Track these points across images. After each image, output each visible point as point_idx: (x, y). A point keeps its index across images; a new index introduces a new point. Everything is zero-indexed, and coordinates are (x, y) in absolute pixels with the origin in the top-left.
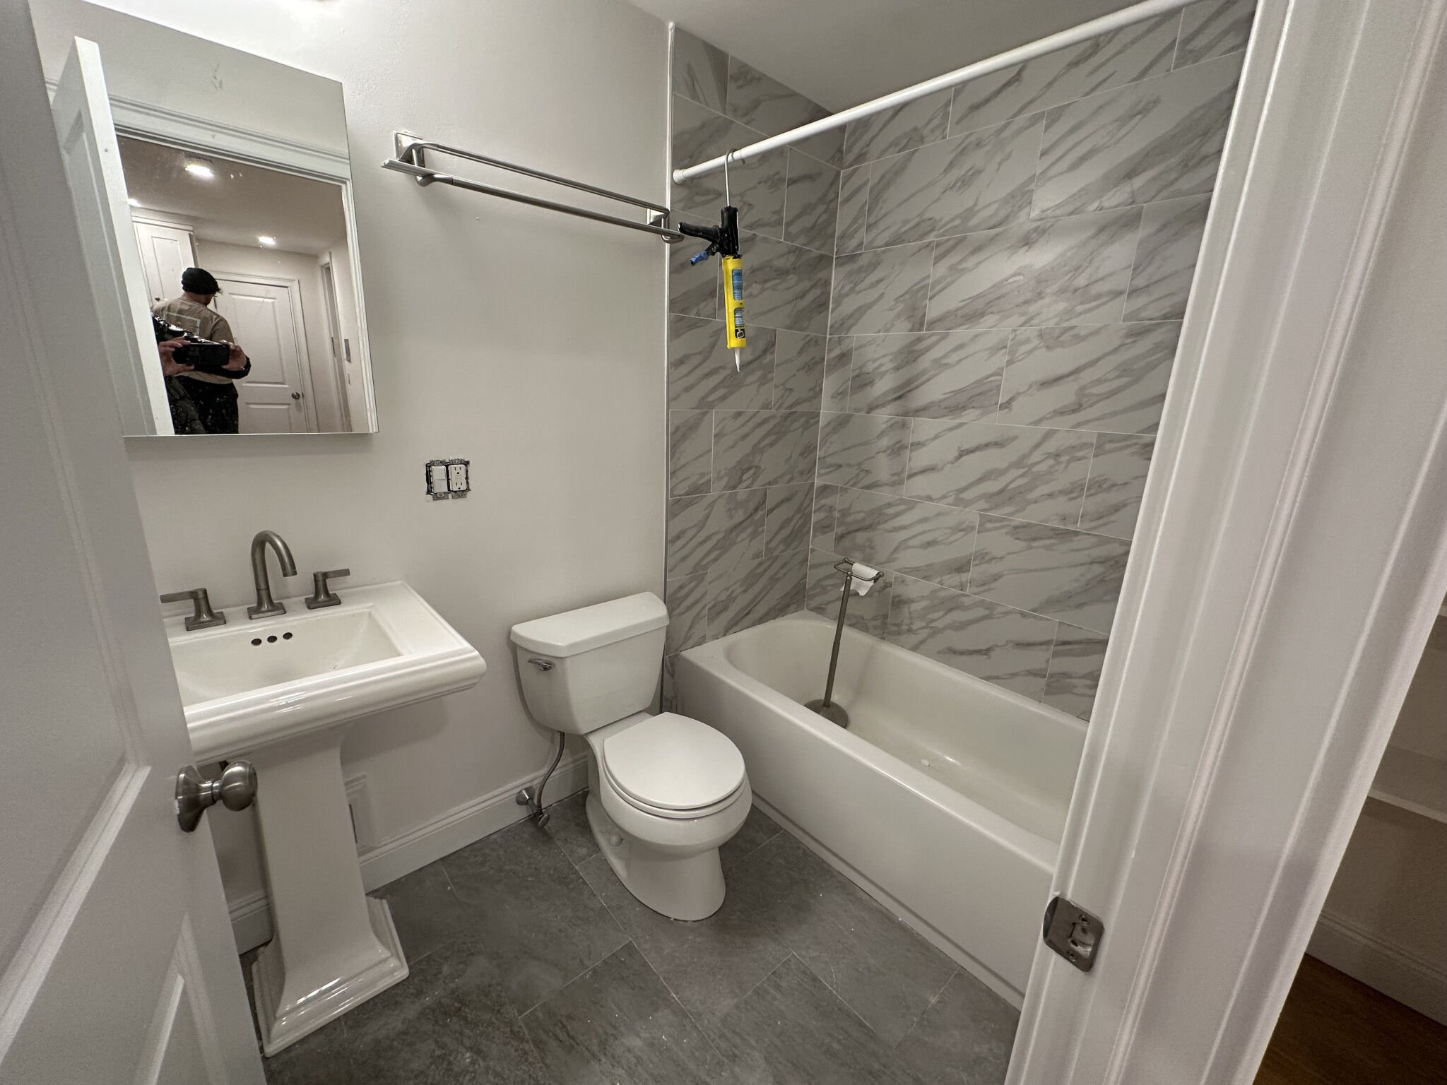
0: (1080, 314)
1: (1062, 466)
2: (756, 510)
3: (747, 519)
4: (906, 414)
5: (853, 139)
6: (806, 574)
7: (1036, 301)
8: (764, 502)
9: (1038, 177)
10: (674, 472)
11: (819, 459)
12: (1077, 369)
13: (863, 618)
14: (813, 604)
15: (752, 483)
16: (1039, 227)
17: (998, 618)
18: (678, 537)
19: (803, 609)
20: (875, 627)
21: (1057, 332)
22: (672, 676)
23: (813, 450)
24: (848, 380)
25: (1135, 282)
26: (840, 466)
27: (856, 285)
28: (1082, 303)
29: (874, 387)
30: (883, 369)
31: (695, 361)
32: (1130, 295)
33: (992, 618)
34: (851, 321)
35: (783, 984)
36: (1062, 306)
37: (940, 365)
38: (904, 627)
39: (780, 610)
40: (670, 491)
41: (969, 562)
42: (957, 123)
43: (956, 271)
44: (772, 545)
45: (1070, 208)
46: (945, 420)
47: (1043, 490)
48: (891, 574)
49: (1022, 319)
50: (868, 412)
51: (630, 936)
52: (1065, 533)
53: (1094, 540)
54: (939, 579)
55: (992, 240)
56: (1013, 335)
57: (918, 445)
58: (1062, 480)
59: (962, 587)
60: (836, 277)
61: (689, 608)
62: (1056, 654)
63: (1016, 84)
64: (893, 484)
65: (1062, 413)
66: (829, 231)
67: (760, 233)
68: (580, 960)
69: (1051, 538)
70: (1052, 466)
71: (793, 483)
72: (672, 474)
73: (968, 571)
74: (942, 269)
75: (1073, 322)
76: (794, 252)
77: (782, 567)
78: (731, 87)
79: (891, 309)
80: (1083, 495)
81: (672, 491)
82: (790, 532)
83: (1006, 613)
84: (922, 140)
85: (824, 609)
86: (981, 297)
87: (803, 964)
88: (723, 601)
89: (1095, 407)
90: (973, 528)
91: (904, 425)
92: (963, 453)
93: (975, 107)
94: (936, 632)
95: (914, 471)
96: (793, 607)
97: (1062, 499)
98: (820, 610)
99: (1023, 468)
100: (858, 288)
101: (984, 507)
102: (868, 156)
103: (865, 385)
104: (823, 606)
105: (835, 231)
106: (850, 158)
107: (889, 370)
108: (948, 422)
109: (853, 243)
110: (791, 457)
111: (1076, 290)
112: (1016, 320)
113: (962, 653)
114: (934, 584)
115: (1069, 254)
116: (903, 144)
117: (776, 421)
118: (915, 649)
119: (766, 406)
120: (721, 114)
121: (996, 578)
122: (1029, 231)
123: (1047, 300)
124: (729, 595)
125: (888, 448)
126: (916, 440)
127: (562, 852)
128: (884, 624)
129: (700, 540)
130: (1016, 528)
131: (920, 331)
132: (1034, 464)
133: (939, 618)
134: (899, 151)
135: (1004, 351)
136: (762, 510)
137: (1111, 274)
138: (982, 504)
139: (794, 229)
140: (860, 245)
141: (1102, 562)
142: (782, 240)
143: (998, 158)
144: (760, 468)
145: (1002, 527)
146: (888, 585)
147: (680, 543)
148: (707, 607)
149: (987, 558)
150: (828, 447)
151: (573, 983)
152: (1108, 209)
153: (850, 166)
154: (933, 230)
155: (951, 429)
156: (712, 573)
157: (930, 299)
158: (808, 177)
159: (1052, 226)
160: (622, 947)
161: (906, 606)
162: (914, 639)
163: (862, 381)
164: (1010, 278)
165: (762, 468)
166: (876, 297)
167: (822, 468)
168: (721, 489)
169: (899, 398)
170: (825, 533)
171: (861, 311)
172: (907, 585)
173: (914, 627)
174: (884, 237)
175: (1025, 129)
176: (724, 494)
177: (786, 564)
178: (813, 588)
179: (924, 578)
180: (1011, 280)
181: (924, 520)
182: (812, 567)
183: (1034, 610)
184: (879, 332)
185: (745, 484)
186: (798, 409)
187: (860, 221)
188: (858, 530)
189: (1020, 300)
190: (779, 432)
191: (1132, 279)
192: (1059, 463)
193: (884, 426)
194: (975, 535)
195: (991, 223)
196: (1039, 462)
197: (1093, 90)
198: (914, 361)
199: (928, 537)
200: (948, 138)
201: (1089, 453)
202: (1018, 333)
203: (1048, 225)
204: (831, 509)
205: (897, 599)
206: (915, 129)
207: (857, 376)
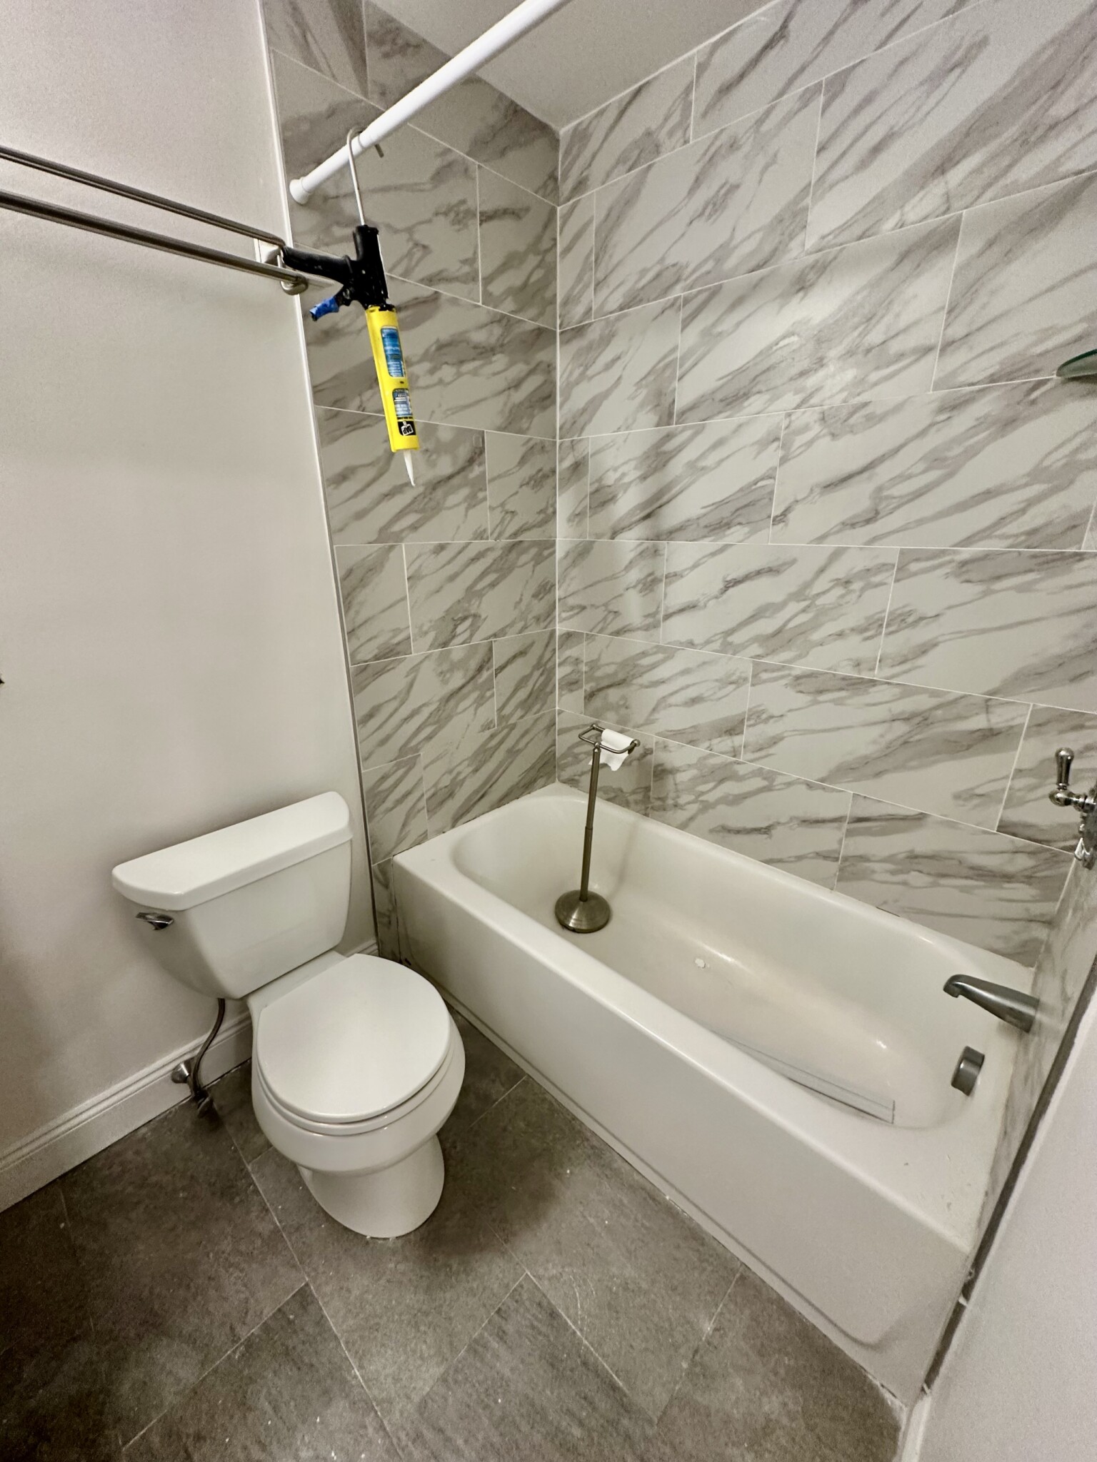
0: (876, 384)
1: (854, 596)
2: (480, 669)
3: (468, 682)
4: (658, 537)
5: (569, 160)
6: (555, 740)
7: (816, 370)
8: (490, 659)
9: (815, 185)
10: (353, 630)
11: (560, 600)
12: (872, 463)
13: (622, 791)
14: (566, 774)
15: (471, 636)
16: (817, 261)
17: (779, 790)
18: (370, 716)
19: (554, 782)
20: (636, 802)
21: (845, 413)
22: (386, 886)
23: (550, 589)
24: (586, 497)
25: (950, 331)
26: (584, 608)
27: (587, 369)
28: (877, 368)
29: (617, 504)
30: (626, 480)
31: (365, 475)
32: (943, 350)
33: (772, 790)
34: (586, 417)
35: (510, 1328)
36: (850, 374)
37: (696, 469)
38: (670, 802)
39: (525, 786)
40: (350, 657)
41: (742, 722)
42: (704, 115)
43: (711, 337)
44: (507, 711)
45: (857, 230)
46: (706, 542)
47: (830, 628)
48: (650, 737)
49: (797, 399)
50: (613, 538)
51: (309, 1276)
52: (859, 683)
53: (897, 691)
54: (707, 744)
55: (756, 286)
56: (788, 420)
57: (673, 577)
58: (854, 616)
59: (735, 753)
60: (562, 358)
61: (399, 802)
62: (850, 833)
63: (782, 42)
64: (647, 628)
65: (853, 525)
66: (548, 294)
67: (445, 291)
68: (231, 1328)
69: (841, 689)
70: (842, 596)
71: (526, 633)
72: (350, 633)
73: (742, 733)
74: (691, 336)
75: (864, 397)
76: (499, 321)
77: (523, 736)
78: (371, 54)
79: (632, 398)
80: (881, 633)
81: (353, 655)
82: (528, 693)
83: (789, 784)
84: (657, 150)
85: (577, 781)
86: (744, 371)
87: (539, 1289)
88: (446, 787)
89: (896, 514)
90: (745, 679)
91: (656, 552)
92: (730, 584)
93: (726, 89)
94: (706, 807)
95: (671, 611)
96: (541, 782)
97: (855, 639)
98: (572, 782)
99: (804, 600)
100: (589, 373)
101: (758, 653)
102: (589, 183)
103: (604, 504)
104: (577, 778)
105: (555, 295)
106: (566, 187)
107: (635, 480)
108: (709, 544)
109: (579, 310)
110: (521, 600)
111: (868, 351)
112: (790, 400)
113: (738, 832)
114: (702, 750)
115: (859, 297)
116: (634, 158)
117: (497, 553)
118: (683, 826)
119: (480, 535)
120: (360, 97)
121: (775, 741)
122: (803, 272)
123: (831, 368)
124: (455, 778)
125: (639, 582)
126: (672, 570)
127: (232, 1145)
128: (647, 798)
129: (404, 716)
130: (798, 678)
131: (669, 425)
132: (818, 595)
133: (710, 791)
134: (630, 170)
135: (775, 444)
136: (488, 669)
137: (916, 323)
138: (755, 649)
139: (497, 288)
140: (588, 312)
141: (907, 719)
142: (480, 304)
143: (761, 161)
144: (480, 616)
145: (782, 677)
146: (648, 752)
147: (374, 723)
148: (426, 797)
149: (764, 716)
150: (569, 585)
151: (215, 1371)
152: (912, 223)
153: (569, 200)
154: (678, 281)
155: (713, 554)
156: (426, 754)
157: (680, 379)
158: (513, 213)
159: (835, 258)
160: (294, 1296)
161: (671, 776)
162: (682, 815)
163: (601, 498)
164: (781, 340)
165: (483, 617)
166: (612, 382)
167: (564, 611)
168: (427, 647)
169: (648, 516)
170: (571, 691)
171: (594, 405)
172: (670, 752)
173: (681, 801)
174: (616, 300)
175: (796, 113)
176: (431, 654)
177: (526, 732)
178: (564, 756)
179: (691, 742)
180: (782, 344)
181: (686, 672)
182: (562, 732)
183: (823, 780)
184: (619, 429)
185: (457, 640)
186: (527, 537)
187: (586, 278)
188: (609, 687)
189: (794, 371)
190: (502, 568)
191: (947, 326)
192: (849, 592)
193: (632, 555)
194: (748, 687)
195: (753, 263)
196: (824, 593)
197: (890, 36)
198: (664, 466)
199: (691, 693)
200: (691, 142)
201: (890, 577)
202: (793, 417)
203: (831, 257)
204: (577, 661)
205: (660, 768)
206: (649, 134)
207: (597, 491)
